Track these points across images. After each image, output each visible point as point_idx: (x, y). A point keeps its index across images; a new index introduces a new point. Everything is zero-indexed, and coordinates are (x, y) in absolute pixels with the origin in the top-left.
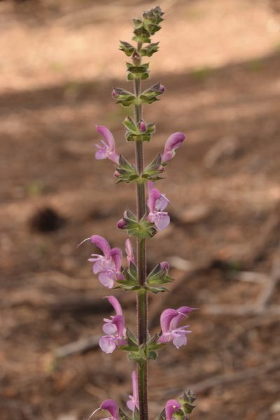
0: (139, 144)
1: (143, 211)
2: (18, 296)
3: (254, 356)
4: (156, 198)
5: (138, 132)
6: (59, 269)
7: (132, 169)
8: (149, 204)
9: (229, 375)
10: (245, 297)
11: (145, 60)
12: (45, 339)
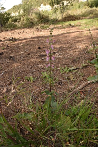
0: (51, 41)
1: (51, 47)
2: (37, 54)
3: (57, 60)
4: (52, 46)
5: (51, 40)
6: (40, 52)
7: (50, 43)
8: (52, 47)
9: (55, 62)
10: (56, 55)
11: (52, 33)
12: (39, 58)
